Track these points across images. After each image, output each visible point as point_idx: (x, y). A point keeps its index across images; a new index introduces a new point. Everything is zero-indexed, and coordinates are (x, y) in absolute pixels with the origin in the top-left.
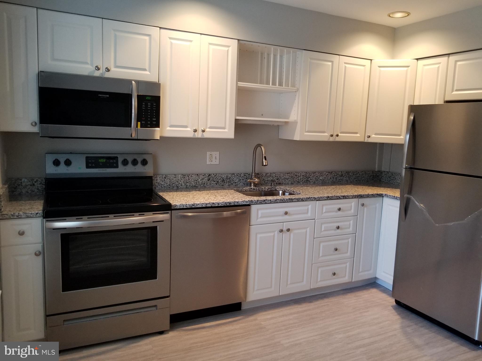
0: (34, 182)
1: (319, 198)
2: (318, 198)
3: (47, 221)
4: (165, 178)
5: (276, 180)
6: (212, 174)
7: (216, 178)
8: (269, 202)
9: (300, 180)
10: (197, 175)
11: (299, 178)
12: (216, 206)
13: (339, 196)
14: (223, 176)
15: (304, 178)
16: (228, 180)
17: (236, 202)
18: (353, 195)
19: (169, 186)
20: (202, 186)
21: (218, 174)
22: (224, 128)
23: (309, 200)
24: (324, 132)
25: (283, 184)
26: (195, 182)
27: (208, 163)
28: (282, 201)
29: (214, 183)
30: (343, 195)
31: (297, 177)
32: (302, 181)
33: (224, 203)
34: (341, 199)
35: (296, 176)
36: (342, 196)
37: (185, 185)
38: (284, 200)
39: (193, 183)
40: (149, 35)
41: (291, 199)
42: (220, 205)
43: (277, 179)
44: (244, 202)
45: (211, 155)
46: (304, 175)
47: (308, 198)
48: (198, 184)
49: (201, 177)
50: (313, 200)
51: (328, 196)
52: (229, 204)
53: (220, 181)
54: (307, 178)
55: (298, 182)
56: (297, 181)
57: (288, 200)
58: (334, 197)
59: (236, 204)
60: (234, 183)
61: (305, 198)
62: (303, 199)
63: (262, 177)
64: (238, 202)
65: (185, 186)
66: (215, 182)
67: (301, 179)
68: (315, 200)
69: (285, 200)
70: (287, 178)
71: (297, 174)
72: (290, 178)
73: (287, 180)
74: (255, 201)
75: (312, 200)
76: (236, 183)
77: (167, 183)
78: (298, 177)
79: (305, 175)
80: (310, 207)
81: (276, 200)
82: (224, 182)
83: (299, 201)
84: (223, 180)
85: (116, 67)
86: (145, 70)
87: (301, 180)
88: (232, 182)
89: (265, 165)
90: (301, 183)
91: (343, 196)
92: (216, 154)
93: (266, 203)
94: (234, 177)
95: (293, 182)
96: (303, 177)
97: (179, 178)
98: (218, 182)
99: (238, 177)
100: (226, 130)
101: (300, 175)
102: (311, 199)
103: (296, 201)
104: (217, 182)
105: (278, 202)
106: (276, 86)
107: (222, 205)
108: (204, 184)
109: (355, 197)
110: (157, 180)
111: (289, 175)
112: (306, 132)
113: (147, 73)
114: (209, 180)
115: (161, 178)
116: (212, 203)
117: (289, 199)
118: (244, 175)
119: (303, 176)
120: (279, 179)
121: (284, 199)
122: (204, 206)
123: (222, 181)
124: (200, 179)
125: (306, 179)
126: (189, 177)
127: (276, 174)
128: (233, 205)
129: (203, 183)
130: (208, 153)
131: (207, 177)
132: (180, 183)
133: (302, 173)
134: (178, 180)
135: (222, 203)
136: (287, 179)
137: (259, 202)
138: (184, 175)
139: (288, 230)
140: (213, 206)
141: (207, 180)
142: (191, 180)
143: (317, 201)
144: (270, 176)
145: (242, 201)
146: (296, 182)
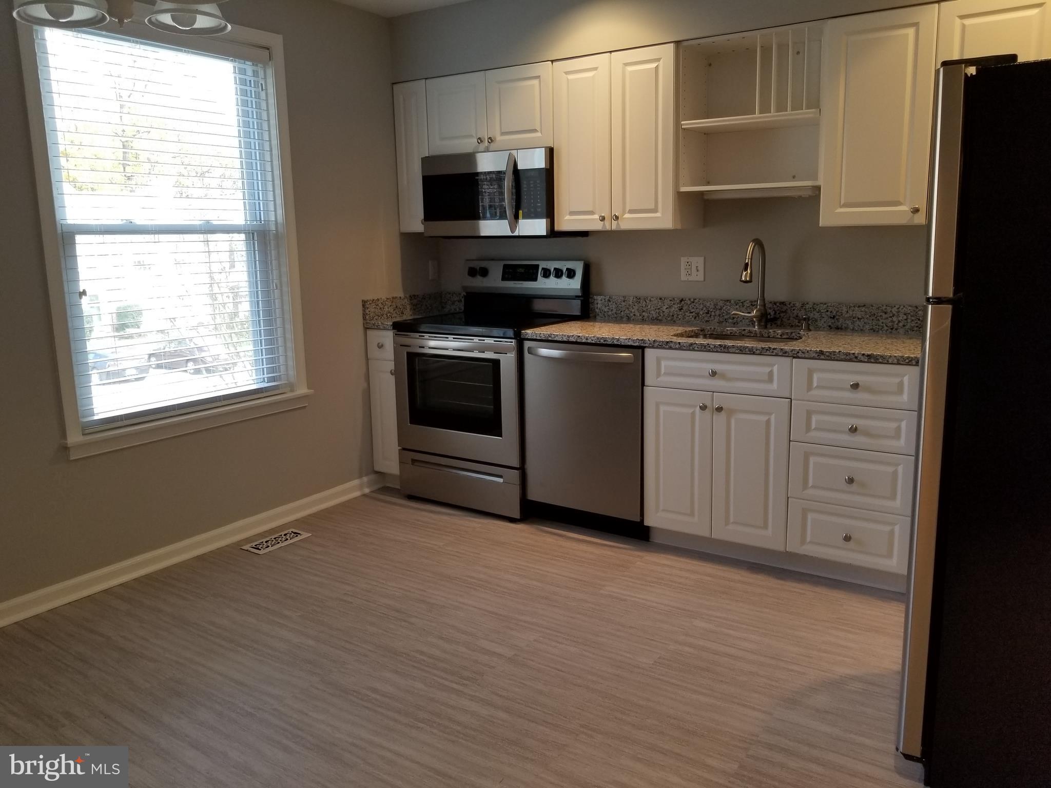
0: (461, 298)
1: (796, 353)
2: (793, 352)
3: (396, 334)
4: (609, 301)
5: (830, 319)
6: (687, 299)
7: (695, 306)
8: (677, 346)
9: (897, 324)
10: (661, 299)
11: (895, 319)
12: (583, 341)
13: (854, 354)
14: (708, 305)
15: (909, 321)
16: (718, 312)
17: (616, 339)
18: (902, 357)
19: (616, 316)
20: (669, 319)
21: (698, 300)
22: (655, 210)
23: (768, 353)
24: (897, 203)
25: (849, 330)
26: (657, 311)
27: (684, 277)
28: (705, 348)
29: (690, 316)
30: (869, 353)
31: (886, 316)
32: (904, 326)
33: (596, 338)
34: (861, 361)
35: (886, 313)
36: (863, 354)
37: (640, 315)
38: (709, 347)
39: (653, 312)
40: (538, 77)
41: (724, 346)
42: (589, 341)
43: (831, 317)
44: (630, 340)
45: (688, 262)
46: (909, 312)
47: (767, 350)
48: (662, 314)
49: (667, 302)
50: (780, 354)
51: (822, 351)
52: (605, 341)
53: (701, 313)
54: (919, 320)
55: (892, 329)
56: (887, 326)
57: (717, 347)
58: (838, 355)
59: (616, 343)
60: (730, 318)
61: (758, 348)
62: (754, 350)
63: (794, 310)
64: (618, 340)
65: (641, 317)
66: (692, 314)
67: (899, 322)
68: (785, 355)
69: (711, 346)
70: (860, 317)
71: (889, 309)
72: (868, 316)
73: (858, 322)
74: (649, 342)
75: (777, 355)
76: (734, 318)
77: (612, 310)
78: (890, 317)
79: (912, 314)
80: (775, 368)
81: (691, 344)
82: (709, 315)
83: (742, 351)
84: (709, 311)
85: (503, 134)
86: (535, 131)
87: (901, 324)
88: (726, 317)
89: (746, 282)
90: (901, 331)
91: (868, 356)
92: (698, 261)
93: (671, 348)
94: (729, 307)
95: (877, 327)
96: (905, 317)
97: (631, 303)
98: (698, 314)
99: (737, 306)
100: (658, 215)
101: (899, 312)
102: (775, 351)
103: (737, 352)
104: (696, 315)
105: (696, 348)
106: (771, 113)
107: (592, 342)
108: (673, 316)
109: (907, 361)
110: (597, 304)
111: (863, 309)
112: (841, 207)
113: (539, 134)
114: (682, 309)
115: (603, 300)
116: (576, 336)
117: (720, 345)
118: (751, 305)
119: (905, 314)
120: (837, 317)
121: (708, 344)
122: (565, 339)
123: (706, 313)
124: (665, 307)
125: (917, 323)
126: (647, 301)
127: (828, 306)
128: (610, 343)
129: (671, 314)
130: (684, 260)
131: (678, 304)
132: (633, 311)
133: (902, 307)
134: (629, 305)
135: (593, 338)
136: (858, 318)
137: (657, 344)
138: (638, 299)
139: (719, 409)
140: (578, 341)
141: (677, 309)
142: (649, 307)
143: (794, 357)
144: (812, 309)
145: (626, 339)
146: (886, 328)
